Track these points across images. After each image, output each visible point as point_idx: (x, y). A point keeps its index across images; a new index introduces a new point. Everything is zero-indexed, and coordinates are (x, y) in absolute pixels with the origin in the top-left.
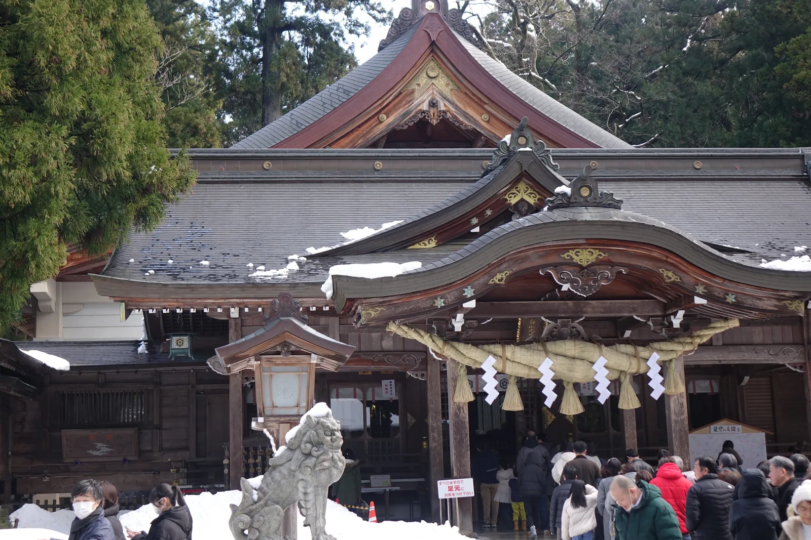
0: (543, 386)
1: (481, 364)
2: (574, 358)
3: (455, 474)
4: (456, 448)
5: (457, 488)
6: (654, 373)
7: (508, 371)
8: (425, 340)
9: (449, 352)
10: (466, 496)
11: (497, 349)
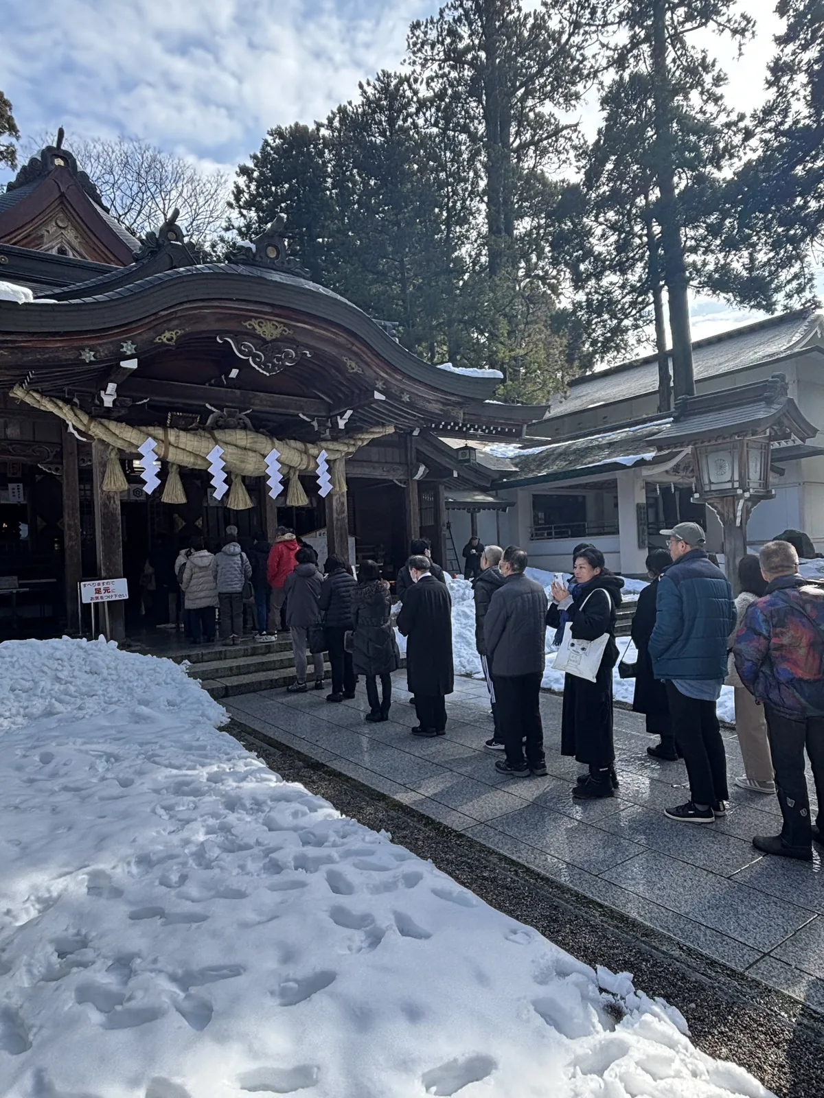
0: (211, 477)
1: (138, 447)
2: (245, 449)
3: (103, 574)
4: (104, 544)
5: (107, 590)
6: (322, 470)
7: (171, 458)
8: (65, 413)
9: (96, 431)
10: (118, 598)
11: (159, 432)
